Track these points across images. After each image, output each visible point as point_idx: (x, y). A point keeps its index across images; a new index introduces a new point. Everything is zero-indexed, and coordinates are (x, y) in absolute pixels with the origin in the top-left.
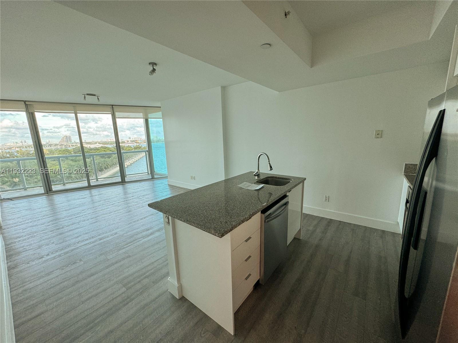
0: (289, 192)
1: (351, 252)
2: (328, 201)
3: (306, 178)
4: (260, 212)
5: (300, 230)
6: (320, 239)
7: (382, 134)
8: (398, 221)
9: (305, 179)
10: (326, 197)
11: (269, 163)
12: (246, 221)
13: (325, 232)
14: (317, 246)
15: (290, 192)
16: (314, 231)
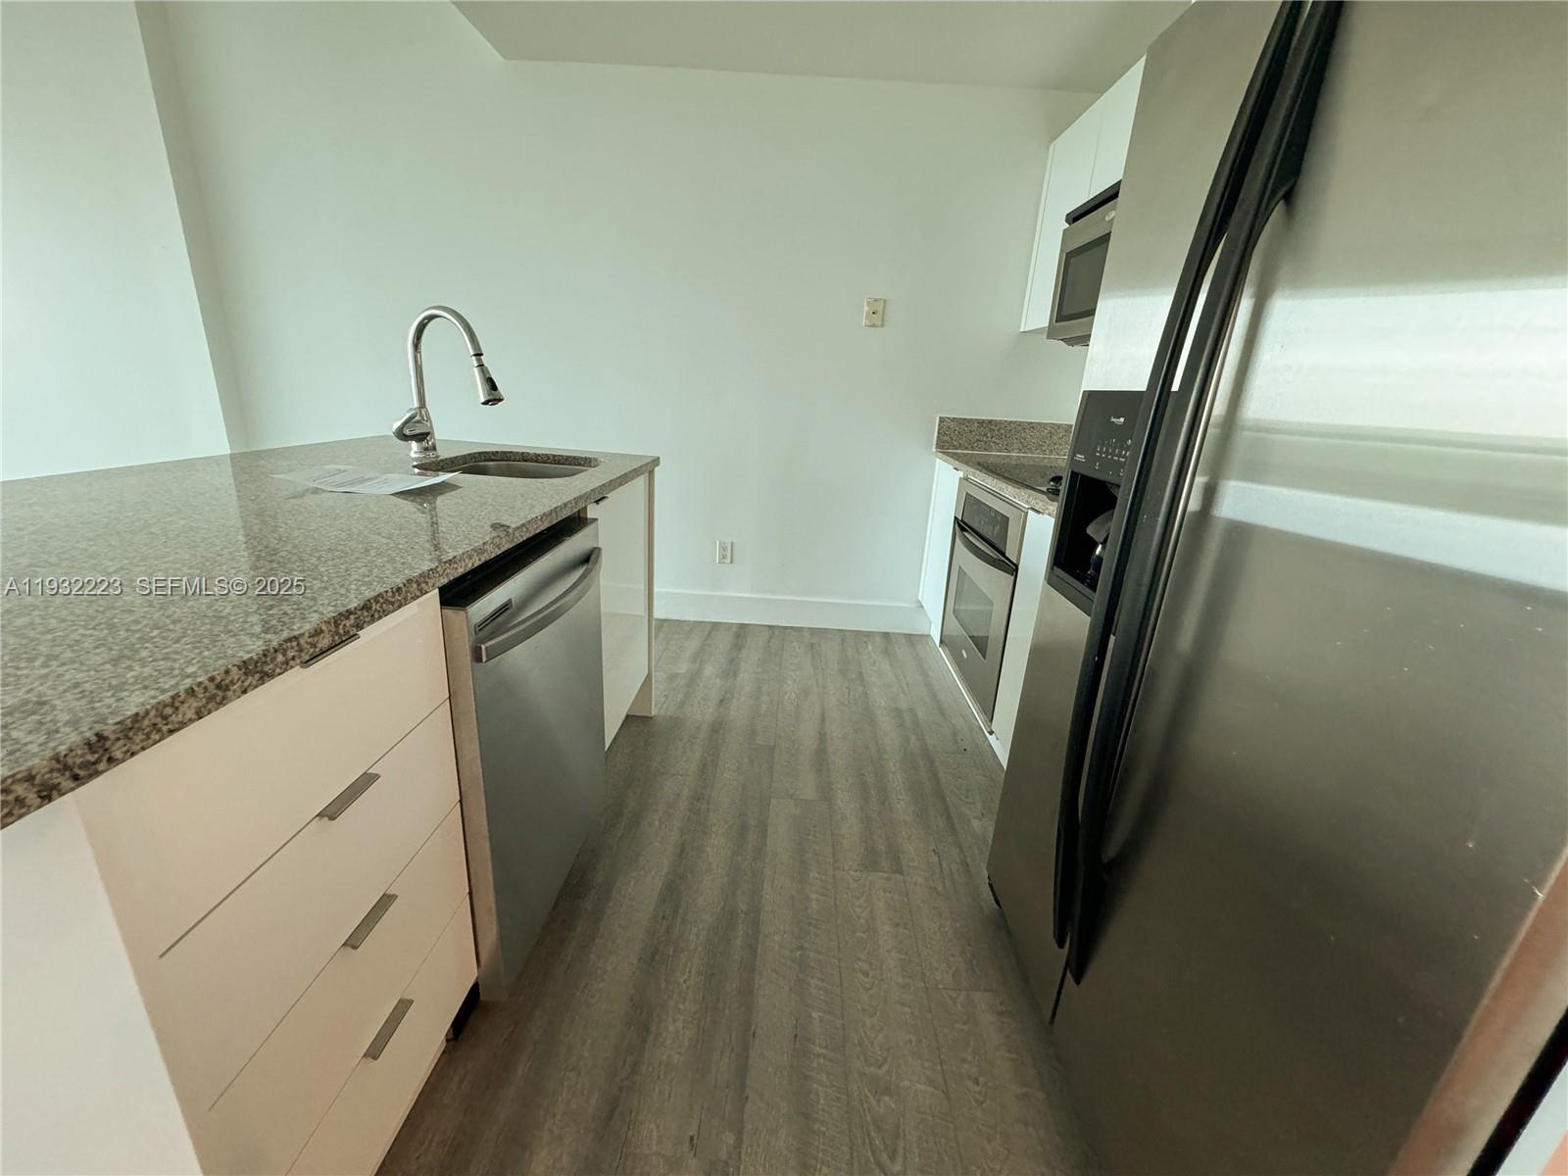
0: (597, 502)
1: (823, 720)
2: (728, 560)
3: (658, 458)
4: (434, 595)
5: (649, 678)
6: (722, 701)
7: (884, 313)
8: (920, 598)
9: (656, 462)
10: (723, 548)
11: (481, 365)
12: (306, 664)
13: (731, 670)
14: (717, 728)
15: (602, 503)
16: (694, 677)
